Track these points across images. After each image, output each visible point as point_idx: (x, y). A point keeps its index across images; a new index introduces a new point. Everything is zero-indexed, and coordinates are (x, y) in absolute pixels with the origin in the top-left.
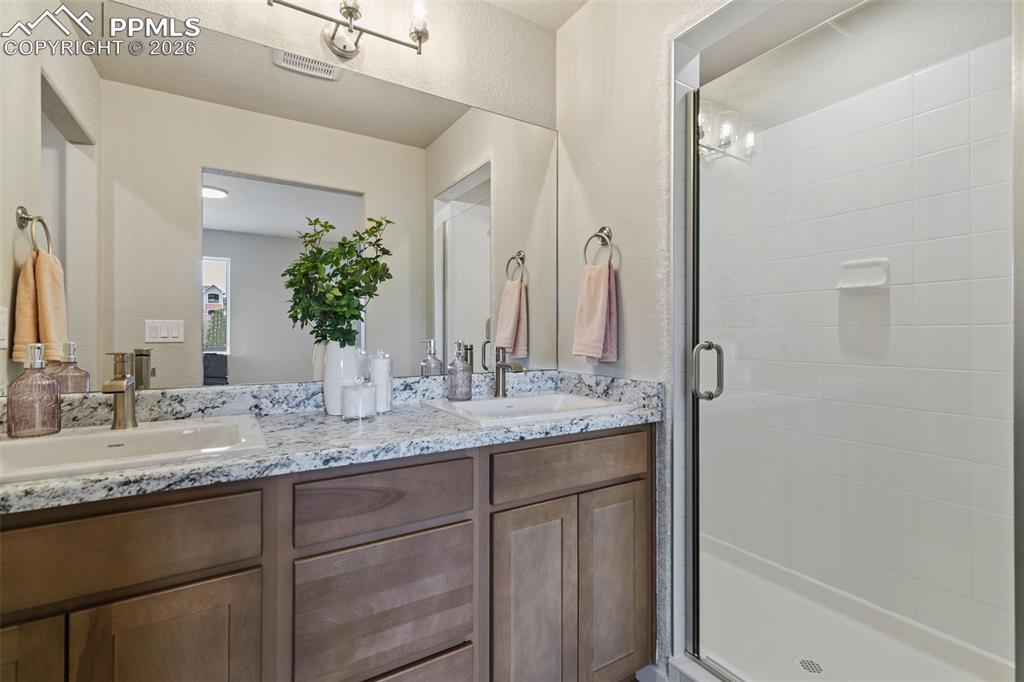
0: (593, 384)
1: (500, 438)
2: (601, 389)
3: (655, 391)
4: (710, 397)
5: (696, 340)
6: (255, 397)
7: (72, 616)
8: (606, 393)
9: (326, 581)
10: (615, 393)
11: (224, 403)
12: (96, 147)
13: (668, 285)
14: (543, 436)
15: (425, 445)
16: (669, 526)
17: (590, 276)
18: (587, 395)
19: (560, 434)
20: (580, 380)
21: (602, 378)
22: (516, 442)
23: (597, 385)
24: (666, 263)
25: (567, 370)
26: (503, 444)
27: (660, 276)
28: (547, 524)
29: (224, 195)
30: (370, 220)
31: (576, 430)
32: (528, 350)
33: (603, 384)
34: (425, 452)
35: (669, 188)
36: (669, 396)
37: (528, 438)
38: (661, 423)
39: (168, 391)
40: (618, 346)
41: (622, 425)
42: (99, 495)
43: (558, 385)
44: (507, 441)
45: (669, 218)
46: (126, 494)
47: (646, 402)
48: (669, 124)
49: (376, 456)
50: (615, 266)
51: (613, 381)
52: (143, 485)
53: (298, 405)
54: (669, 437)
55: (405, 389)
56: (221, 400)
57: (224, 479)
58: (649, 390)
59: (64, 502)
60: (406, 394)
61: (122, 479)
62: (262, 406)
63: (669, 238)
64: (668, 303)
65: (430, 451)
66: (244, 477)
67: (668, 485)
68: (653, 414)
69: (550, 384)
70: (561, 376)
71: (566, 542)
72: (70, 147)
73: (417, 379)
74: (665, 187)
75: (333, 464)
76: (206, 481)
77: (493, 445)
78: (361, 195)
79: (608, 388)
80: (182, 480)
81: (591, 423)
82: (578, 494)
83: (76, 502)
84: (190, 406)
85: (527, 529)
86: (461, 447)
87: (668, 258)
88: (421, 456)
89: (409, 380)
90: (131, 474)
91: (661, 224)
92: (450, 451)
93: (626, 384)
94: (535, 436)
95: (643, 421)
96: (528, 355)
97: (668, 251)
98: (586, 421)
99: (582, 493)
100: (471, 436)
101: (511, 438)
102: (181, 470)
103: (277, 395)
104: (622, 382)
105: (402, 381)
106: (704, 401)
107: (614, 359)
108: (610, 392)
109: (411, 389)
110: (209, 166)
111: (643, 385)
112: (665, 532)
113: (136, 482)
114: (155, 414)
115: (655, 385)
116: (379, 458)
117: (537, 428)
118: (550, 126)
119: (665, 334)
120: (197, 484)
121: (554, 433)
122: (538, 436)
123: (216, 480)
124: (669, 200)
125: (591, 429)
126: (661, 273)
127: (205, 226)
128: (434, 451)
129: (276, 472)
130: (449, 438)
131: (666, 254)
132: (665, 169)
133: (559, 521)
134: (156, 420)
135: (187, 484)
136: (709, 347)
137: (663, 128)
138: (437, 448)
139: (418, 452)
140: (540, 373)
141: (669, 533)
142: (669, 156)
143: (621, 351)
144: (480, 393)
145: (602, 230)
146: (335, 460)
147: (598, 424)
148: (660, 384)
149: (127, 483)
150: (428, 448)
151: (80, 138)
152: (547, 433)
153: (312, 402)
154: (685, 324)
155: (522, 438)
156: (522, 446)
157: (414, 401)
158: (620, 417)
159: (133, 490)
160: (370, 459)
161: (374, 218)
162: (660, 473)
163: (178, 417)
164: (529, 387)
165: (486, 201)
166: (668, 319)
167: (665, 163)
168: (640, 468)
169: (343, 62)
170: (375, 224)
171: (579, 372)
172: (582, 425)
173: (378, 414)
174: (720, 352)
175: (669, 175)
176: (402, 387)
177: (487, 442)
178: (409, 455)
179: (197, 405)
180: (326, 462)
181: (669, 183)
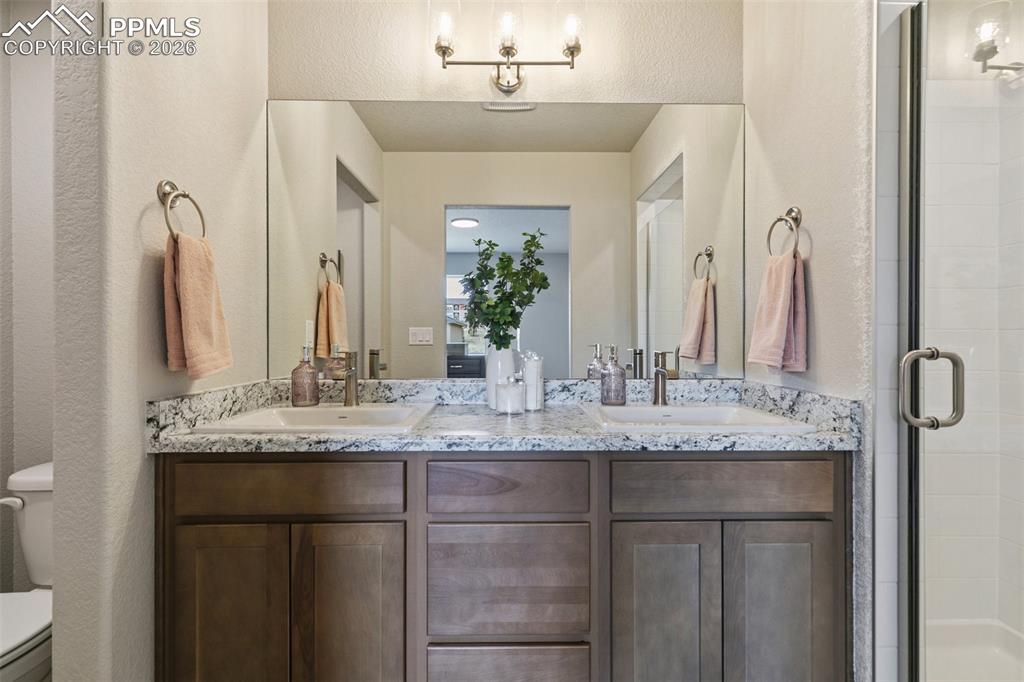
0: (778, 398)
1: (617, 445)
2: (786, 404)
3: (847, 412)
4: (935, 425)
5: (914, 343)
6: (439, 389)
7: (293, 526)
8: (792, 409)
9: (452, 546)
10: (801, 409)
11: (418, 392)
12: (379, 204)
13: (868, 274)
14: (671, 449)
15: (537, 442)
16: (870, 589)
17: (771, 268)
18: (771, 411)
19: (694, 449)
20: (765, 393)
21: (787, 391)
22: (637, 452)
23: (783, 398)
24: (866, 245)
25: (753, 380)
26: (620, 452)
27: (858, 263)
28: (679, 545)
29: (475, 224)
30: (524, 234)
31: (717, 447)
32: (716, 356)
33: (788, 398)
34: (536, 449)
35: (869, 147)
36: (869, 418)
37: (652, 448)
38: (859, 452)
39: (382, 381)
40: (807, 352)
41: (788, 449)
42: (304, 449)
43: (742, 396)
44: (625, 449)
45: (869, 186)
46: (319, 450)
47: (837, 425)
48: (870, 62)
49: (491, 446)
50: (803, 254)
51: (799, 395)
52: (328, 445)
53: (471, 398)
54: (869, 473)
55: (563, 391)
56: (415, 391)
57: (377, 449)
58: (840, 409)
59: (287, 450)
60: (563, 395)
61: (317, 439)
62: (444, 397)
63: (869, 212)
64: (868, 297)
65: (542, 449)
66: (389, 449)
67: (868, 535)
68: (842, 440)
69: (732, 394)
70: (745, 386)
71: (706, 572)
72: (366, 205)
73: (575, 382)
74: (864, 146)
75: (455, 448)
76: (365, 449)
77: (609, 451)
78: (567, 208)
79: (794, 404)
80: (351, 446)
81: (739, 442)
82: (722, 521)
83: (293, 450)
84: (396, 394)
85: (652, 546)
86: (573, 449)
87: (868, 238)
88: (532, 452)
89: (567, 382)
90: (323, 437)
91: (859, 195)
92: (562, 452)
93: (814, 400)
94: (660, 448)
95: (824, 447)
96: (716, 361)
97: (868, 228)
98: (732, 439)
99: (728, 520)
100: (584, 439)
101: (630, 446)
102: (350, 438)
103: (454, 389)
104: (809, 397)
105: (560, 382)
106: (926, 429)
107: (801, 368)
108: (796, 409)
109: (569, 391)
110: (451, 203)
111: (833, 402)
112: (865, 595)
113: (324, 442)
114: (374, 398)
115: (848, 403)
116: (494, 449)
117: (663, 440)
118: (737, 101)
119: (864, 337)
120: (359, 450)
121: (685, 448)
122: (665, 449)
123: (372, 448)
124: (869, 163)
125: (738, 448)
126: (859, 259)
127: (448, 250)
128: (546, 449)
129: (412, 449)
130: (560, 437)
131: (866, 233)
132: (865, 122)
133: (697, 546)
134: (375, 402)
135: (353, 449)
136: (934, 355)
137: (862, 69)
138: (549, 447)
139: (530, 448)
140: (719, 382)
141: (869, 598)
142: (870, 104)
143: (811, 359)
144: (643, 399)
145: (791, 211)
146: (458, 445)
147: (749, 443)
148: (855, 402)
149: (319, 442)
150: (539, 445)
151: (370, 199)
152: (677, 447)
153: (481, 396)
154: (899, 325)
155: (644, 448)
156: (643, 455)
157: (570, 402)
158: (785, 438)
159: (322, 448)
160: (485, 448)
161: (527, 232)
162: (858, 518)
163: (389, 401)
164: (703, 397)
165: (680, 197)
166: (868, 318)
167: (863, 115)
168: (824, 504)
169: (508, 96)
170: (529, 238)
171: (765, 383)
172: (727, 443)
173: (527, 411)
174: (956, 363)
175: (870, 130)
176: (560, 389)
177: (602, 447)
178: (520, 449)
179: (401, 393)
180: (450, 446)
181: (870, 139)
